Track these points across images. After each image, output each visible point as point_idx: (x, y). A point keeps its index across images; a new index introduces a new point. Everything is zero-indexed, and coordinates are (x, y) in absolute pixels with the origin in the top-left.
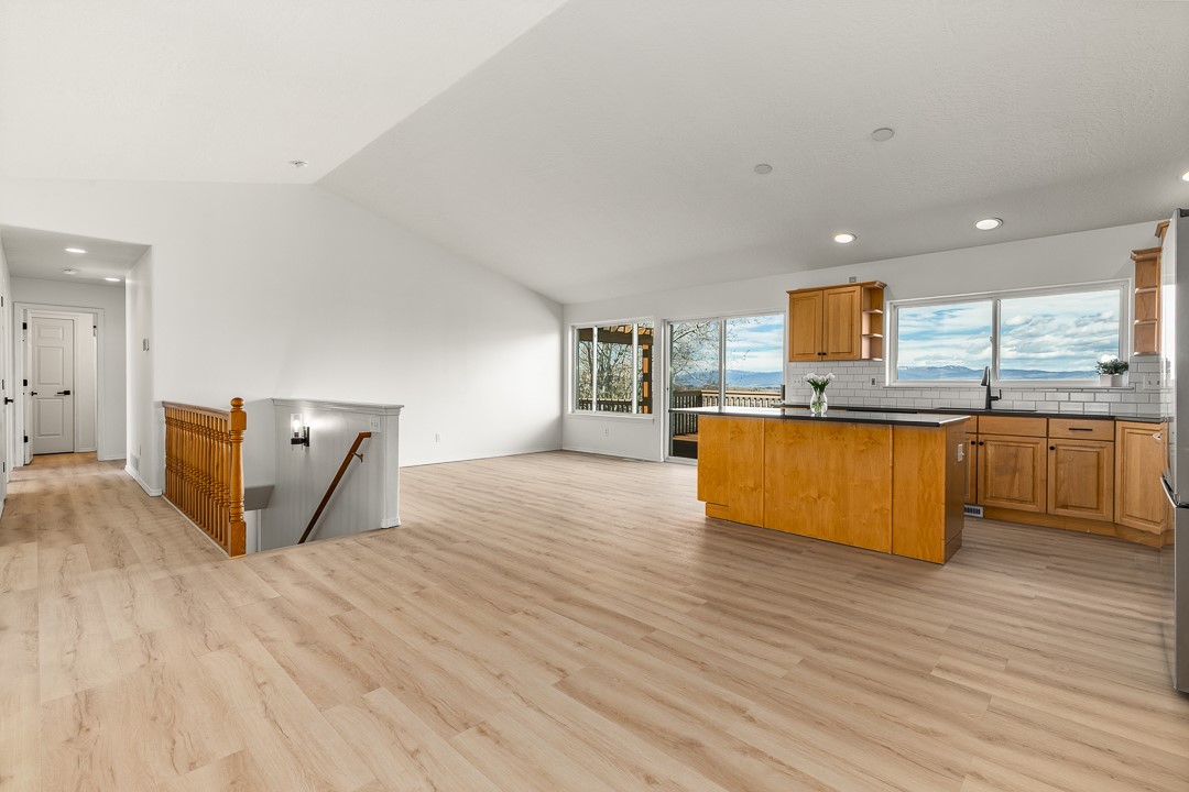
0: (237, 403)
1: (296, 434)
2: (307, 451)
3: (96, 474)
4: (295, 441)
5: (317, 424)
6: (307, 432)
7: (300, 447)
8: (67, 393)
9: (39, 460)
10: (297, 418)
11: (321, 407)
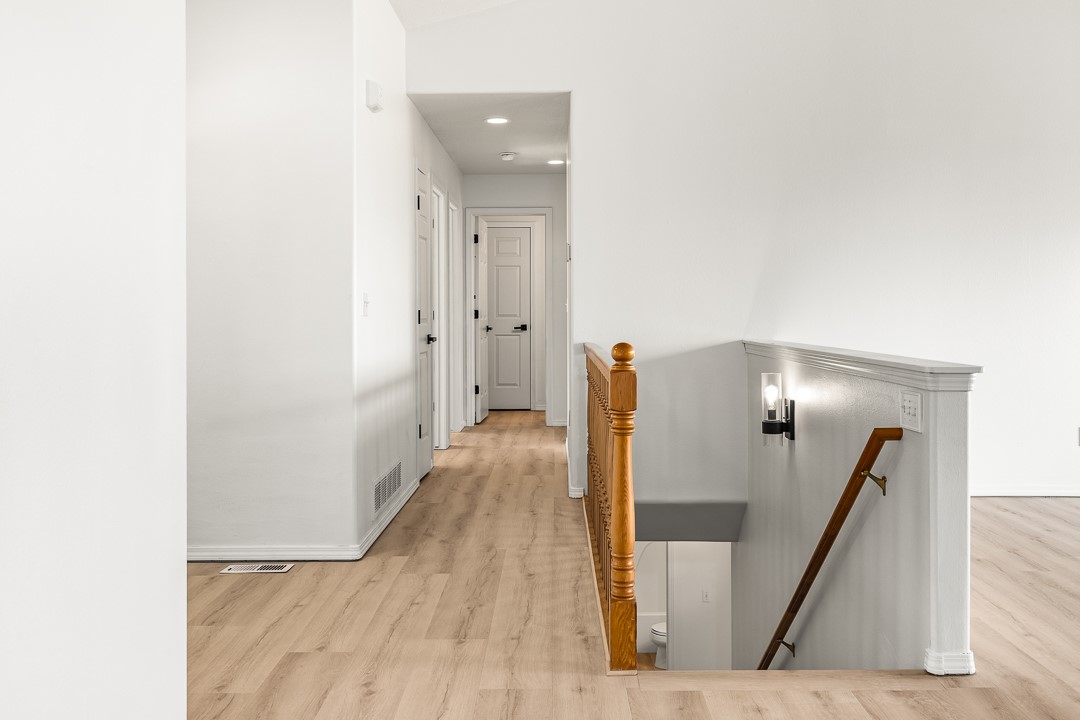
0: (622, 351)
1: (772, 414)
2: (792, 448)
3: (533, 447)
4: (770, 428)
5: (808, 395)
6: (791, 408)
7: (779, 441)
8: (524, 328)
9: (494, 418)
10: (772, 381)
11: (815, 363)
